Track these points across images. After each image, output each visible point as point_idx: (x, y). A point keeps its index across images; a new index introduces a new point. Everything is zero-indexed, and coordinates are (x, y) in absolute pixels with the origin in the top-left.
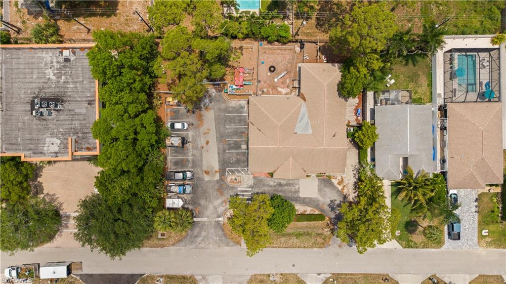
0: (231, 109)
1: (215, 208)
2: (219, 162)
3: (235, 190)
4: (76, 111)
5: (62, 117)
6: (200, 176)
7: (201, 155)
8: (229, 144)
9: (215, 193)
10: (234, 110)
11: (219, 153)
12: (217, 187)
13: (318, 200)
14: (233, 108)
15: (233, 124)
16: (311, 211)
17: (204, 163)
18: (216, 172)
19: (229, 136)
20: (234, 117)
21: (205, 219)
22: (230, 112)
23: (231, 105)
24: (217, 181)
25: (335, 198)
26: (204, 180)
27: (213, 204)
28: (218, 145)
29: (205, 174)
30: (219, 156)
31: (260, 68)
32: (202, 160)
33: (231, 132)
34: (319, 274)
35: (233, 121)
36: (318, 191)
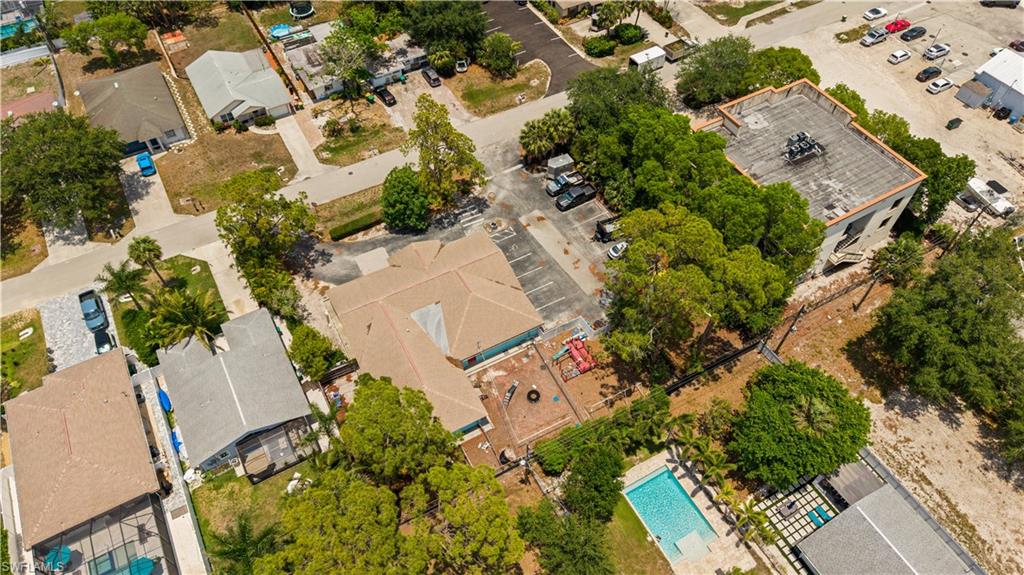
0: (563, 308)
1: (501, 187)
2: (533, 238)
3: (487, 216)
4: (763, 162)
5: (773, 149)
6: (547, 211)
7: (564, 235)
8: (532, 264)
9: (512, 202)
10: (557, 309)
11: (540, 246)
12: (516, 209)
13: (352, 254)
14: (560, 311)
15: (545, 289)
16: (357, 238)
17: (553, 227)
18: (529, 225)
19: (540, 274)
20: (549, 299)
21: (507, 171)
22: (560, 303)
23: (567, 313)
24: (519, 215)
25: (324, 268)
26: (540, 209)
27: (508, 190)
28: (550, 256)
29: (543, 215)
30: (537, 243)
31: (555, 388)
32: (559, 229)
33: (541, 279)
34: (307, 178)
35: (548, 294)
36: (357, 266)
